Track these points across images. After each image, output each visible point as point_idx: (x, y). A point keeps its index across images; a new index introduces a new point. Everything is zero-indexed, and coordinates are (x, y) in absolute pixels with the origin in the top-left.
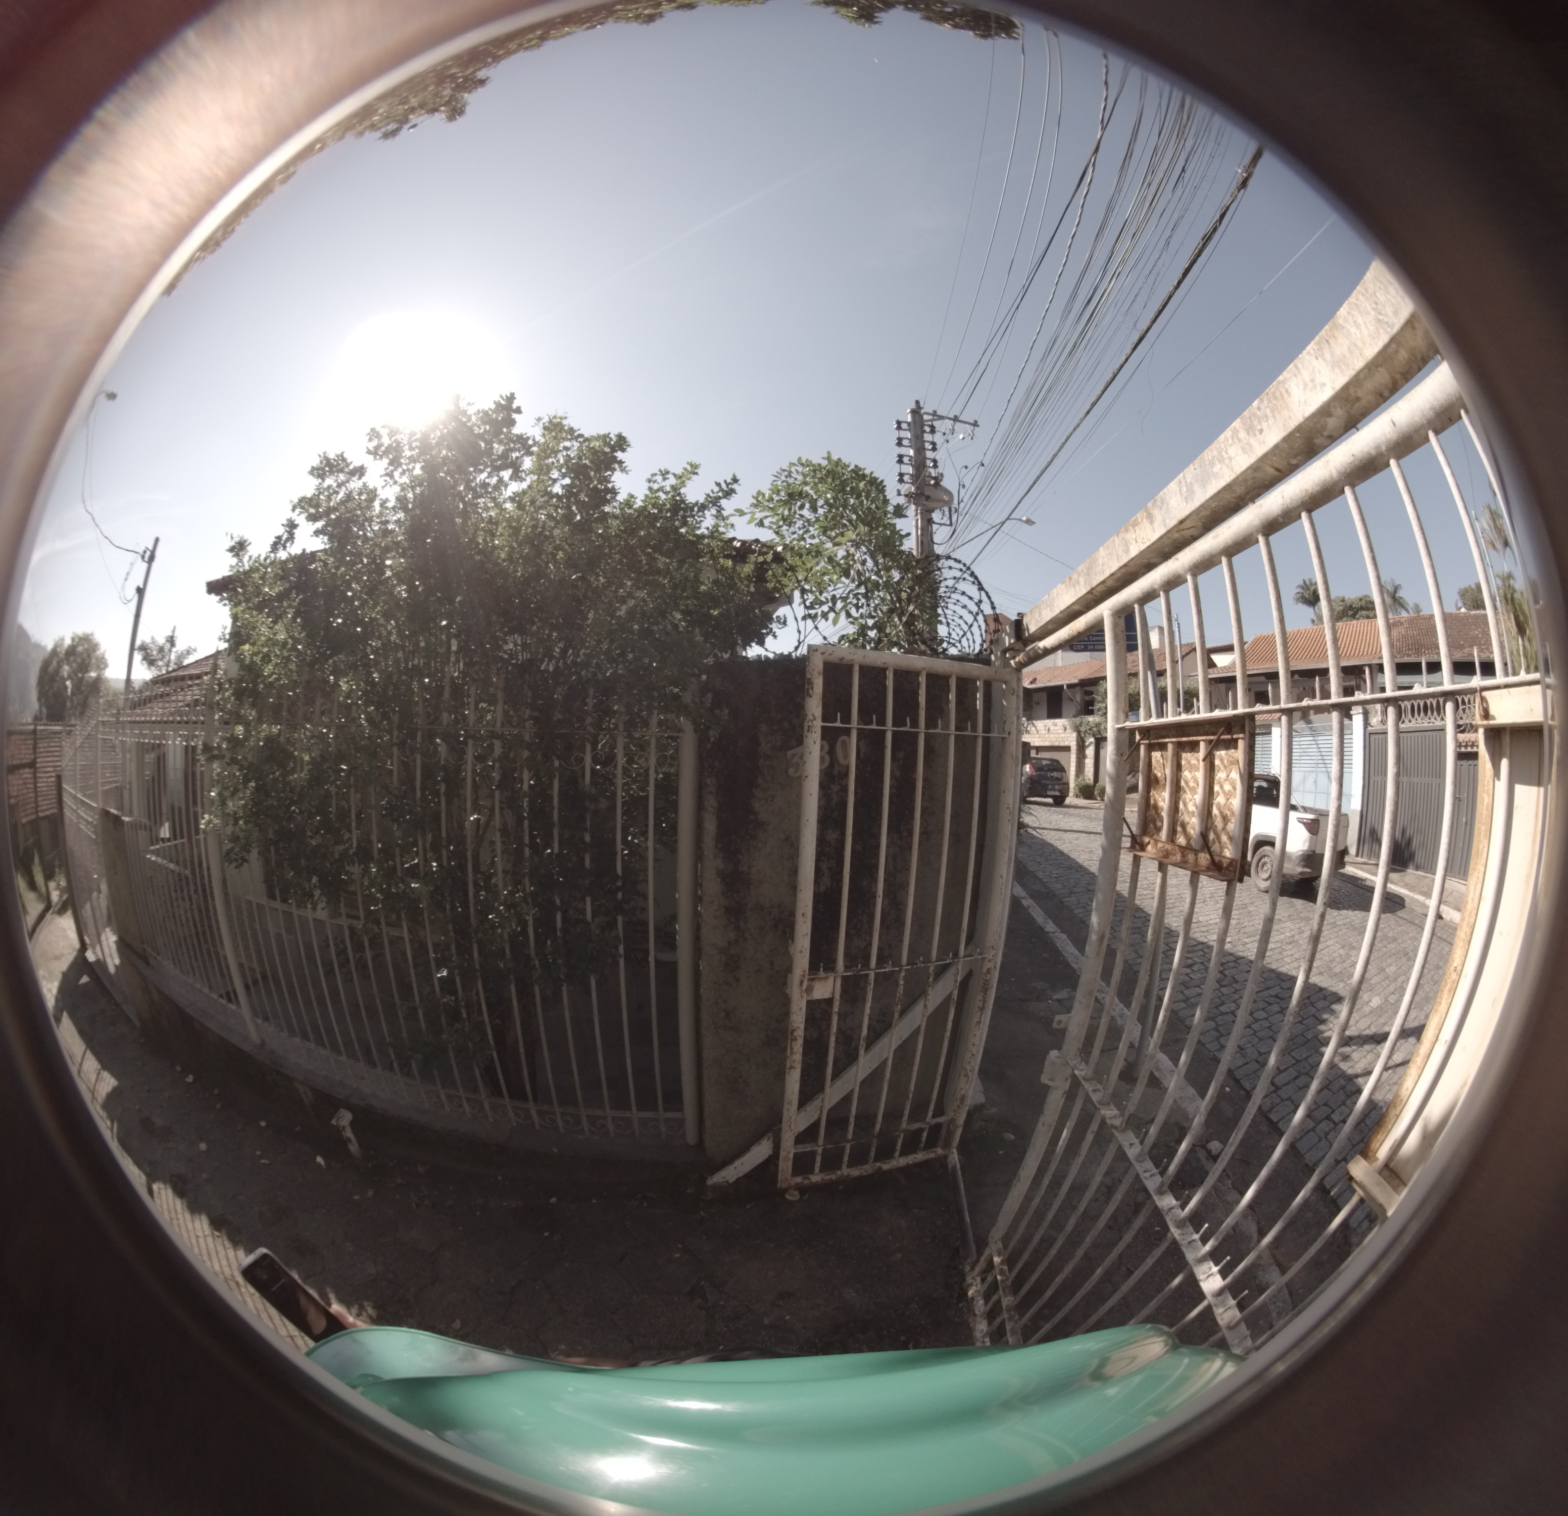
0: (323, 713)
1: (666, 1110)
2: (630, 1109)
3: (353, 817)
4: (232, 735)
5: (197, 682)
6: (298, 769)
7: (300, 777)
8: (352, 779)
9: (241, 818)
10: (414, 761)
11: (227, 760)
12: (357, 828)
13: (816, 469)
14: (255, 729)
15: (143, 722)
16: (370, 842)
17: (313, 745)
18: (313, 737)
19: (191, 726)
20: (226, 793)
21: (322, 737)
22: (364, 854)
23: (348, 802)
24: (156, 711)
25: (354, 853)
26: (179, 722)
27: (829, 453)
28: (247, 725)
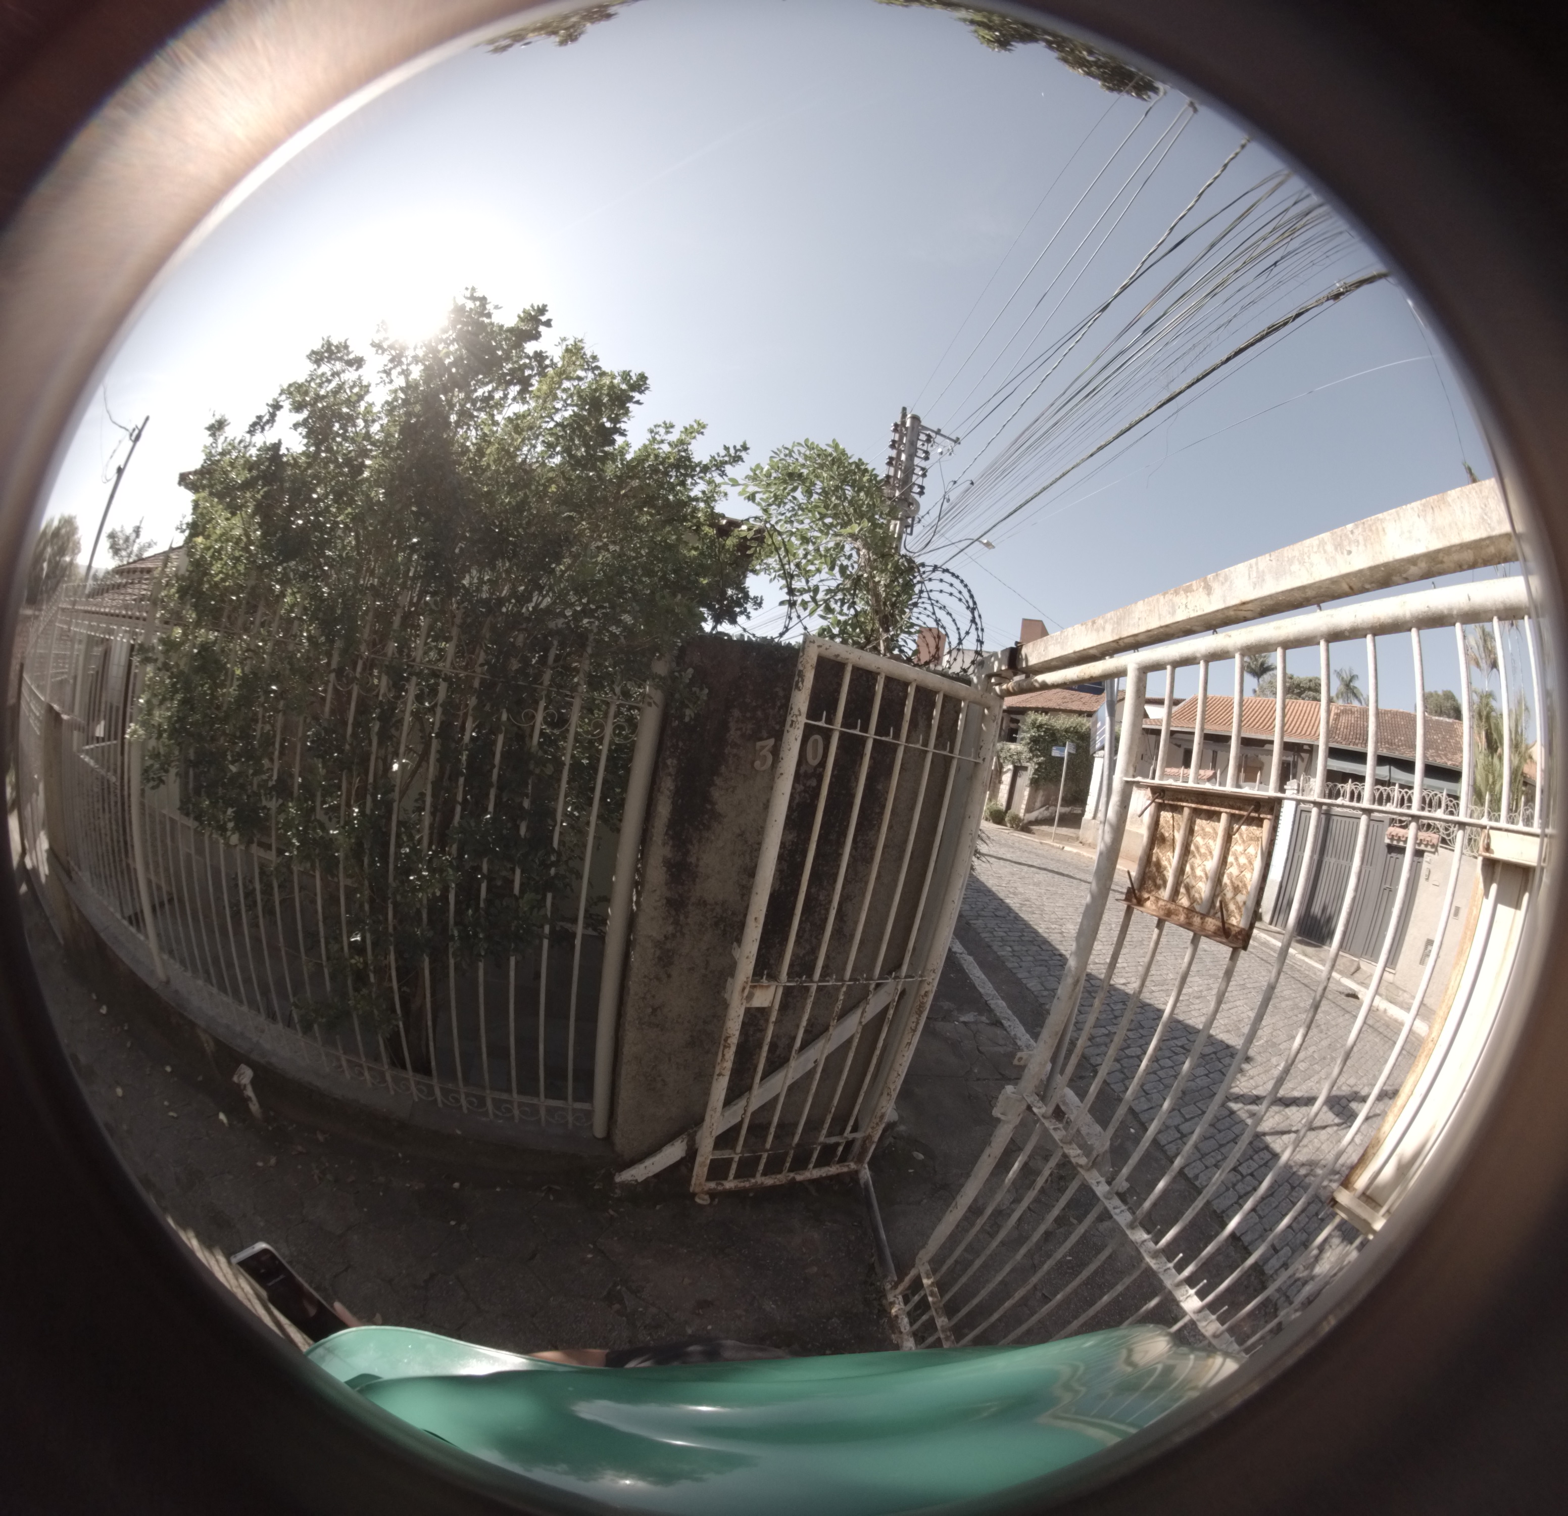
0: (263, 624)
1: (576, 1099)
2: (537, 1095)
3: (277, 746)
4: (168, 637)
5: (147, 576)
6: (228, 683)
7: (232, 691)
8: (282, 703)
9: (165, 730)
10: (350, 693)
11: (159, 664)
12: (280, 759)
13: (822, 454)
14: (193, 633)
15: (93, 613)
16: (291, 776)
17: (246, 658)
18: (248, 650)
19: (134, 621)
20: (155, 701)
21: (256, 651)
22: (283, 789)
23: (273, 726)
24: (109, 603)
25: (273, 786)
26: (124, 616)
27: (834, 440)
28: (185, 627)
